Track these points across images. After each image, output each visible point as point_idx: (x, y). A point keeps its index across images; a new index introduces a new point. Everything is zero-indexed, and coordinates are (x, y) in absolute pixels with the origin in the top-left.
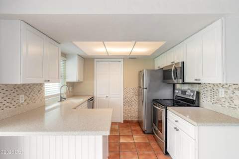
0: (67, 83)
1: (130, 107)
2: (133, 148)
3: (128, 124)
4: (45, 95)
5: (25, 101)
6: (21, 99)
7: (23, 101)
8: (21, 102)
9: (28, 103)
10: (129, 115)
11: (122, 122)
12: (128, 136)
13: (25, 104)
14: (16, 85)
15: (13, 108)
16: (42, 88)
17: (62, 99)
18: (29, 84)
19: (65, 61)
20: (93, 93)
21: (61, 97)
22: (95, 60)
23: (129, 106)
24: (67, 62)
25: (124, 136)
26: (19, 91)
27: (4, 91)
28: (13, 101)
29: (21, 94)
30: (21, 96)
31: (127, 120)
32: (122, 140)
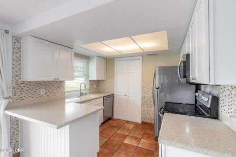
0: (90, 81)
1: (149, 108)
2: (130, 152)
3: (146, 126)
4: (66, 90)
5: (46, 93)
6: (41, 92)
7: (44, 94)
8: (42, 94)
9: (48, 95)
10: (148, 116)
11: (140, 123)
12: (136, 139)
13: (46, 95)
14: (37, 82)
15: (35, 98)
16: (63, 85)
17: (82, 94)
18: (49, 82)
19: (88, 62)
20: (114, 91)
21: (81, 92)
22: (116, 59)
23: (147, 107)
24: (90, 63)
25: (132, 137)
26: (40, 86)
27: (28, 86)
28: (35, 93)
29: (42, 88)
30: (42, 90)
31: (145, 121)
32: (126, 141)
